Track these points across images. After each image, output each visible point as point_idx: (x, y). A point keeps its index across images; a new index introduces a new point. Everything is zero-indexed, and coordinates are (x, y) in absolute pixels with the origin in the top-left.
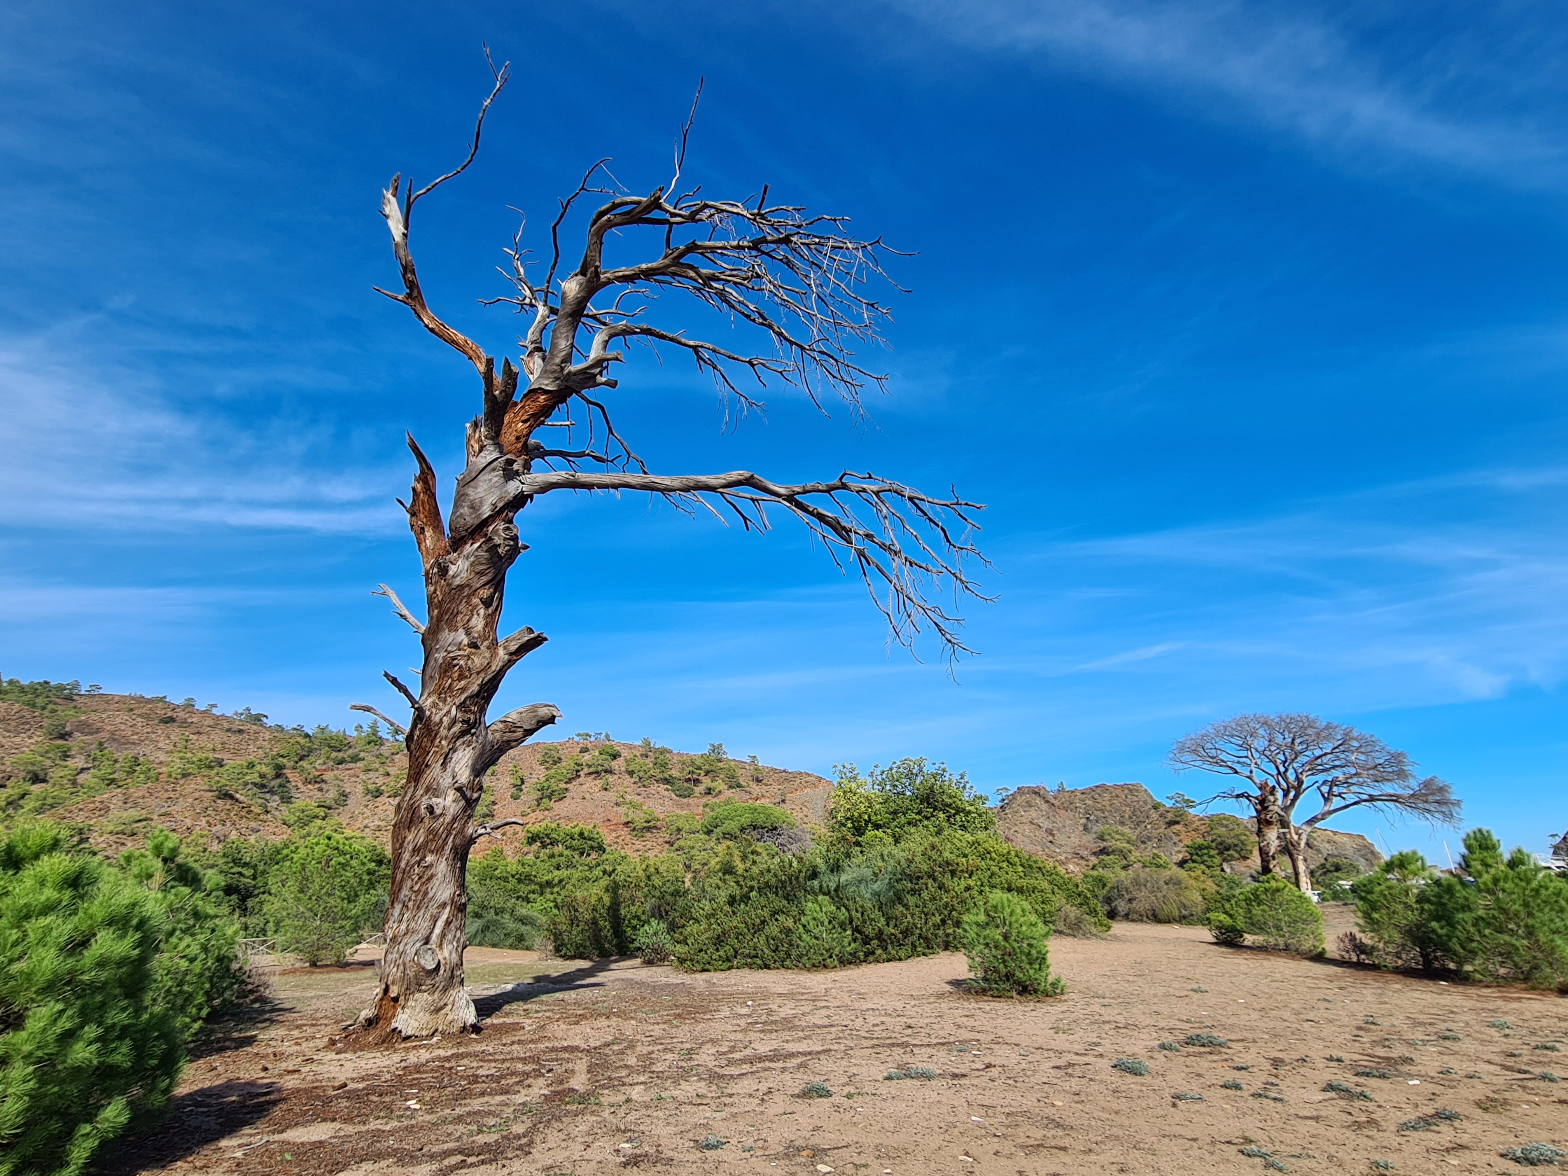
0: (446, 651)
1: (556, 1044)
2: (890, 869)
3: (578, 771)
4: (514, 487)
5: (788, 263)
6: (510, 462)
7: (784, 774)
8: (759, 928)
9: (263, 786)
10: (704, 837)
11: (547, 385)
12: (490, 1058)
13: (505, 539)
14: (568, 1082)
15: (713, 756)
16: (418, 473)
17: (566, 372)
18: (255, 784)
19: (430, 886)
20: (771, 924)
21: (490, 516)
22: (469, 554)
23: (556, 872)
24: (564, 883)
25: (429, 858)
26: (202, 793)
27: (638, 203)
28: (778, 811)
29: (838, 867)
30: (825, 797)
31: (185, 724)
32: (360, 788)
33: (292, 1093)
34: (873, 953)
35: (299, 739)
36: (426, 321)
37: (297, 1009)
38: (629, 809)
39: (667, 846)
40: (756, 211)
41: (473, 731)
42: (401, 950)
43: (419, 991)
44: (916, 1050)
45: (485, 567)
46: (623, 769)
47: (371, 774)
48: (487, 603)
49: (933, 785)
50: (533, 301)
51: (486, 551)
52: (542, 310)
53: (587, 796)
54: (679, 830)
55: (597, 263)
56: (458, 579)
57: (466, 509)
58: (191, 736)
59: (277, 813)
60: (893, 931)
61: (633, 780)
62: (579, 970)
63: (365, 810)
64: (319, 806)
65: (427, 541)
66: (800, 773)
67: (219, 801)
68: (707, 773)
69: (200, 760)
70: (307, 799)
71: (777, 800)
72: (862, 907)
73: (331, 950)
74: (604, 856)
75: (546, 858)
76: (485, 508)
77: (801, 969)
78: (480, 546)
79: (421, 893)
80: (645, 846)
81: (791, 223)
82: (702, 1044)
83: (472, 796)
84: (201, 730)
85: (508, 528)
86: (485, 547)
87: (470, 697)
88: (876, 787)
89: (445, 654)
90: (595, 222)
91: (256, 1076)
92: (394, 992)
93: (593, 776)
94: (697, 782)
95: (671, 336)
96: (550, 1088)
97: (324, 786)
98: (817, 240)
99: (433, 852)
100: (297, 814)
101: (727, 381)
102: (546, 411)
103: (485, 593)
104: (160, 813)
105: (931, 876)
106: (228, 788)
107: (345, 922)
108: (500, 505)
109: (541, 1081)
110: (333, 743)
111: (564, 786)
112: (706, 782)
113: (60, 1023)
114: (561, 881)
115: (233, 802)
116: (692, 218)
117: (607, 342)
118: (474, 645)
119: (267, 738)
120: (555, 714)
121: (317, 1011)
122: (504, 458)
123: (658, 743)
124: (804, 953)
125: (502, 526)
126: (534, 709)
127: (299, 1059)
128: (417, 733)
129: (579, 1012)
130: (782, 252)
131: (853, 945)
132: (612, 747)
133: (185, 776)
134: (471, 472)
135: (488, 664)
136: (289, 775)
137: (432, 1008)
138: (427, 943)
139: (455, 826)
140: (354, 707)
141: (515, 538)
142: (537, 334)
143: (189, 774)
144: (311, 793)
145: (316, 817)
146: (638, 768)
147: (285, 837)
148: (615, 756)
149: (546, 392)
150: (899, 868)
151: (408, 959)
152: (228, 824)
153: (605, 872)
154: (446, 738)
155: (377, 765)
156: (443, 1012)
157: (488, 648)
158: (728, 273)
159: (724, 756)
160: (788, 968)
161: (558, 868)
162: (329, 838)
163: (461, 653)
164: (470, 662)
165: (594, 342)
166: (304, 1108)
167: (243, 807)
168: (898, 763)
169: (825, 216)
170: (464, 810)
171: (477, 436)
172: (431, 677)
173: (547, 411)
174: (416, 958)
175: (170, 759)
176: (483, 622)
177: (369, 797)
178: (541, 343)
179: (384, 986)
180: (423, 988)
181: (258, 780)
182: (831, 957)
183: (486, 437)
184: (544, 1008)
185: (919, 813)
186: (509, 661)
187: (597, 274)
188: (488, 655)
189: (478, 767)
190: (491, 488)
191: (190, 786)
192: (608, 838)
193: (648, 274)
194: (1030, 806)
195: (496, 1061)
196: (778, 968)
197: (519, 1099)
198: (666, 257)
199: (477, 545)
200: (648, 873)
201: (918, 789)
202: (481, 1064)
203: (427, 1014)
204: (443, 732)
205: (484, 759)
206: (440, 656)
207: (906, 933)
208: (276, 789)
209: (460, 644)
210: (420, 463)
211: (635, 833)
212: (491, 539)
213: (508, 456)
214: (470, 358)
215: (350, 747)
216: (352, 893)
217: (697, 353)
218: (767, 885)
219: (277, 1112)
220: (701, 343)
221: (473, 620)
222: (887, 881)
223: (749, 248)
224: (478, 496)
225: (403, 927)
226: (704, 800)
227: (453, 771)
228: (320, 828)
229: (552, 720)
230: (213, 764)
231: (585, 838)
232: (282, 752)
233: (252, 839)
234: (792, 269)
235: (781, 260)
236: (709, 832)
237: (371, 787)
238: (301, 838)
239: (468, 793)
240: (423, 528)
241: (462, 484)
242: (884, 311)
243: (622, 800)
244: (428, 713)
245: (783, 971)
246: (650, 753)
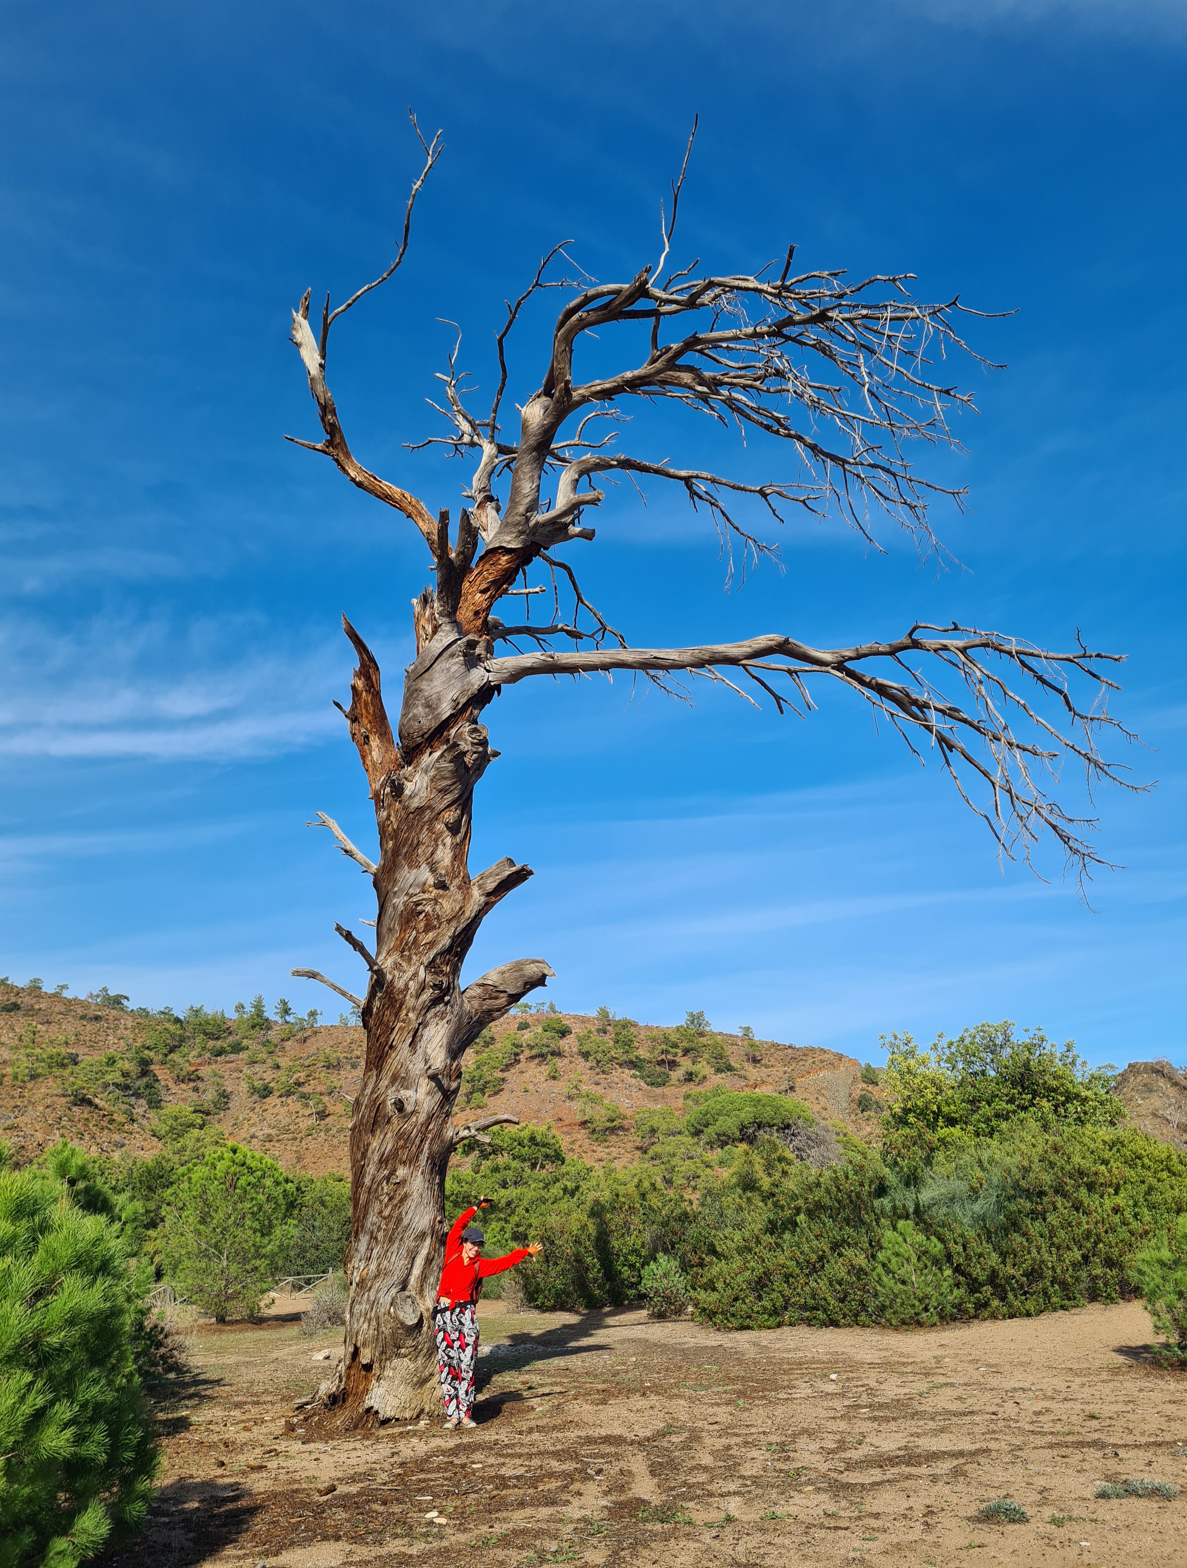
0: (407, 894)
1: (591, 1433)
2: (995, 1181)
3: (516, 1054)
4: (478, 677)
5: (824, 350)
6: (472, 645)
7: (790, 1051)
8: (815, 1268)
9: (127, 1087)
10: (690, 1140)
11: (509, 542)
12: (510, 1451)
13: (473, 744)
14: (630, 1489)
15: (693, 1030)
16: (358, 666)
17: (532, 523)
18: (117, 1085)
19: (404, 1209)
20: (833, 1261)
21: (451, 716)
22: (428, 766)
23: (502, 1192)
24: (513, 1206)
25: (401, 1172)
26: (55, 1098)
27: (618, 292)
28: (789, 1101)
29: (916, 1178)
30: (850, 1081)
31: (31, 1012)
32: (244, 1086)
33: (269, 1498)
34: (986, 1305)
35: (167, 1025)
36: (353, 474)
37: (227, 1381)
38: (585, 1103)
39: (638, 1153)
40: (779, 283)
41: (447, 998)
42: (372, 1298)
43: (398, 1355)
44: (1122, 1453)
45: (449, 782)
46: (575, 1050)
47: (257, 1068)
48: (454, 829)
49: (1029, 1060)
50: (475, 437)
51: (450, 762)
52: (488, 449)
53: (531, 1087)
54: (653, 1131)
55: (568, 378)
56: (416, 800)
57: (420, 708)
58: (39, 1026)
59: (145, 1122)
60: (1012, 1271)
61: (589, 1064)
62: (565, 1326)
63: (251, 1114)
64: (195, 1112)
65: (374, 753)
66: (812, 1050)
67: (75, 1109)
68: (686, 1052)
69: (51, 1057)
70: (181, 1103)
71: (783, 1088)
72: (962, 1236)
73: (242, 1301)
74: (564, 1169)
75: (488, 1173)
76: (444, 705)
77: (884, 1327)
78: (442, 756)
79: (393, 1220)
80: (608, 1154)
81: (829, 293)
82: (794, 1435)
83: (449, 1085)
84: (51, 1019)
85: (475, 730)
86: (448, 757)
87: (441, 954)
88: (942, 1064)
89: (406, 898)
90: (562, 324)
91: (212, 1473)
92: (365, 1357)
93: (536, 1061)
94: (673, 1064)
95: (656, 466)
96: (609, 1498)
97: (200, 1085)
98: (864, 312)
99: (405, 1163)
100: (169, 1123)
101: (728, 520)
102: (507, 577)
103: (451, 816)
104: (6, 1125)
105: (1059, 1190)
106: (84, 1091)
107: (258, 1263)
108: (463, 701)
109: (591, 1489)
110: (209, 1028)
111: (499, 1075)
112: (686, 1064)
113: (30, 1399)
114: (509, 1204)
115: (92, 1109)
116: (692, 303)
117: (577, 481)
118: (442, 885)
119: (129, 1026)
120: (546, 972)
121: (252, 1383)
122: (464, 640)
123: (618, 1013)
124: (888, 1303)
125: (467, 728)
126: (518, 967)
127: (258, 1450)
128: (377, 1004)
129: (601, 1387)
130: (812, 335)
131: (956, 1291)
132: (559, 1021)
133: (34, 1077)
134: (424, 660)
135: (461, 909)
136: (156, 1072)
137: (415, 1379)
138: (404, 1289)
139: (431, 1127)
140: (297, 973)
141: (484, 743)
142: (485, 480)
143: (39, 1075)
144: (186, 1094)
145: (192, 1125)
146: (595, 1048)
147: (155, 1152)
148: (564, 1033)
149: (508, 551)
150: (1009, 1180)
151: (383, 1310)
152: (87, 1137)
153: (565, 1190)
154: (414, 1009)
155: (264, 1056)
156: (428, 1385)
157: (459, 888)
158: (732, 374)
159: (707, 1029)
160: (863, 1326)
161: (504, 1185)
162: (234, 1151)
163: (426, 896)
164: (438, 907)
165: (561, 483)
166: (293, 1521)
167: (104, 1116)
168: (973, 1031)
169: (879, 277)
170: (442, 1106)
171: (427, 614)
172: (390, 930)
173: (510, 576)
174: (392, 1310)
175: (15, 1057)
176: (451, 855)
177: (256, 1097)
178: (490, 491)
179: (351, 1349)
180: (403, 1351)
181: (121, 1080)
182: (926, 1310)
183: (440, 614)
184: (549, 1381)
185: (1011, 1101)
186: (487, 904)
187: (567, 392)
188: (459, 897)
189: (454, 1046)
190: (450, 679)
191: (40, 1091)
192: (564, 1143)
193: (634, 385)
194: (1151, 1091)
195: (520, 1456)
196: (850, 1326)
197: (574, 1511)
198: (654, 361)
199: (437, 754)
200: (642, 1190)
201: (1006, 1067)
202: (502, 1460)
203: (409, 1388)
204: (410, 1001)
205: (461, 1035)
206: (399, 901)
207: (1034, 1274)
208: (142, 1090)
209: (425, 884)
210: (360, 654)
211: (595, 1136)
212: (455, 745)
213: (470, 637)
214: (409, 516)
215: (230, 1033)
216: (266, 1222)
217: (689, 486)
218: (819, 1206)
219: (259, 1524)
220: (695, 473)
221: (438, 852)
222: (994, 1199)
223: (769, 334)
224: (434, 691)
225: (373, 1267)
226: (685, 1089)
227: (425, 1053)
228: (198, 1140)
229: (541, 981)
230: (66, 1061)
231: (537, 1145)
232: (148, 1043)
233: (116, 1156)
234: (830, 357)
235: (813, 346)
236: (697, 1133)
237: (258, 1084)
238: (174, 1153)
239: (445, 1082)
240: (367, 737)
241: (413, 677)
242: (965, 398)
243: (575, 1091)
244: (389, 977)
245: (858, 1330)
246: (609, 1028)
